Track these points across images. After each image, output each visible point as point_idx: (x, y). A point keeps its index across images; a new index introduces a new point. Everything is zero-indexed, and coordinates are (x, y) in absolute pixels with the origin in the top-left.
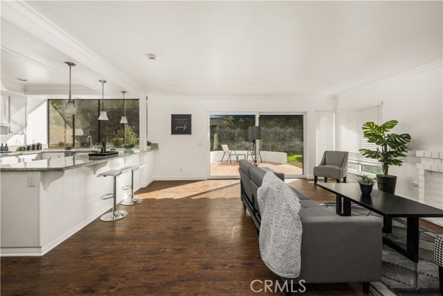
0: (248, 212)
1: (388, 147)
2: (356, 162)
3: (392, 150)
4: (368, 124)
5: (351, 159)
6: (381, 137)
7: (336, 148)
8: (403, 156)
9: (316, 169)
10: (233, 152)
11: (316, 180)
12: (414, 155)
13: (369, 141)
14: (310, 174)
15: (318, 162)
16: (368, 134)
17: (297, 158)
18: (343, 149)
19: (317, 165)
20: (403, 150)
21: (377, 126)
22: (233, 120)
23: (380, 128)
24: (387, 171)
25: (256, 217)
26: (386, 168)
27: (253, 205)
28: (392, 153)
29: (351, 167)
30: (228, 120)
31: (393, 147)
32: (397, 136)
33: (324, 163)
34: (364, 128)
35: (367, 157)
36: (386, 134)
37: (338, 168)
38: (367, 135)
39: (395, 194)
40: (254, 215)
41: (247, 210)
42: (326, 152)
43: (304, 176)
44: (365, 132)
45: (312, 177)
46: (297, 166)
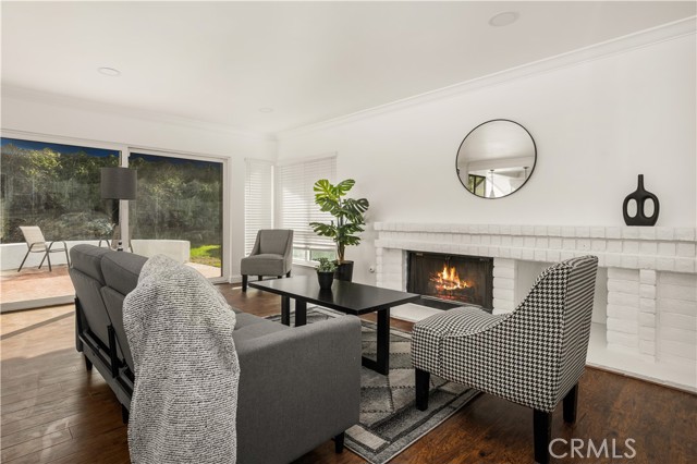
0: (98, 377)
1: (345, 218)
2: (303, 246)
3: (349, 222)
4: (321, 182)
5: (297, 242)
6: (336, 202)
7: (275, 225)
8: (361, 230)
9: (245, 262)
10: (58, 245)
11: (245, 283)
12: (372, 229)
13: (322, 210)
14: (233, 274)
15: (248, 252)
16: (322, 199)
17: (209, 251)
18: (285, 227)
19: (246, 256)
20: (360, 223)
21: (332, 186)
22: (57, 169)
23: (335, 190)
24: (343, 255)
25: (120, 380)
26: (341, 250)
27: (111, 351)
28: (349, 226)
29: (296, 256)
30: (43, 167)
31: (351, 218)
32: (354, 201)
33: (258, 250)
34: (316, 189)
35: (320, 234)
36: (342, 198)
37: (279, 257)
38: (320, 200)
39: (353, 281)
40: (115, 374)
41: (95, 370)
42: (260, 232)
43: (223, 280)
44: (318, 195)
45: (239, 278)
46: (210, 264)
